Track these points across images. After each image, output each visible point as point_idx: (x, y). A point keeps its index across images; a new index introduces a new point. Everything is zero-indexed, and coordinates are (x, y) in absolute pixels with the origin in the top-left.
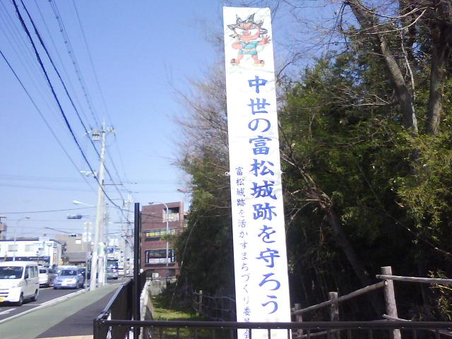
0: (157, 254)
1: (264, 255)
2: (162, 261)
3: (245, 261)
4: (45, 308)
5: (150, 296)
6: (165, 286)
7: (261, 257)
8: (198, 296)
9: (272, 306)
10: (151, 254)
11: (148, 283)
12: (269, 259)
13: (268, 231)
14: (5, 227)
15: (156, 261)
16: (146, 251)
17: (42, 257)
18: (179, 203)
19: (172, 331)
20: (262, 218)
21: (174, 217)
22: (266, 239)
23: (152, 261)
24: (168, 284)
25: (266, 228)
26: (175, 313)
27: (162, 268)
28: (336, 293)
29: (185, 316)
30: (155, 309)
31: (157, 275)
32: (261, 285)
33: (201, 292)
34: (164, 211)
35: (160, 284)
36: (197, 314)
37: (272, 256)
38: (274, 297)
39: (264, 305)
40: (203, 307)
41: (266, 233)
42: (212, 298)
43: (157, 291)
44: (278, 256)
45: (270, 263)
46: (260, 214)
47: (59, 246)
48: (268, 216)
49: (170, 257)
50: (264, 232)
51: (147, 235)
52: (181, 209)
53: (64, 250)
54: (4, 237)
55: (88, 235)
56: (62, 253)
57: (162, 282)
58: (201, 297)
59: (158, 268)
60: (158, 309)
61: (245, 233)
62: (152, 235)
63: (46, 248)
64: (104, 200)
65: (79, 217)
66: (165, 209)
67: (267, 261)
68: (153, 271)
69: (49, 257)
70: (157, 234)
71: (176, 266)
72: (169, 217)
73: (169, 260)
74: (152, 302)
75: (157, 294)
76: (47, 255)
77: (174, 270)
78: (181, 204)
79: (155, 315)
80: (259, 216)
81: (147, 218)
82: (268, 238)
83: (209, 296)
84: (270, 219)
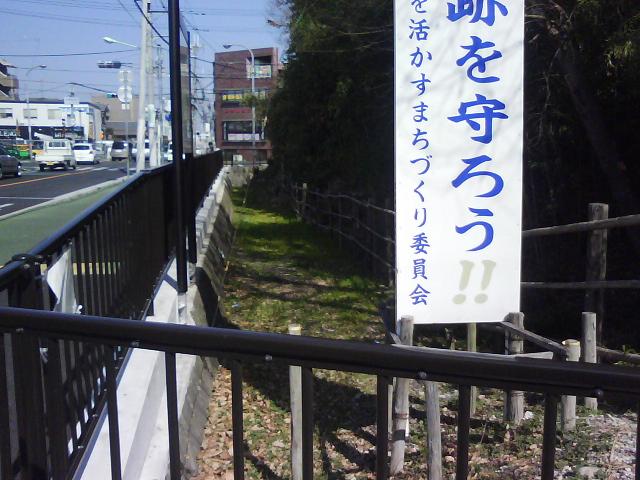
0: (239, 128)
1: (470, 111)
2: (247, 137)
3: (422, 126)
4: (58, 204)
5: (229, 187)
6: (252, 175)
7: (462, 115)
8: (300, 192)
9: (480, 233)
10: (231, 127)
11: (226, 168)
12: (482, 122)
13: (484, 53)
14: (16, 81)
15: (239, 137)
16: (223, 123)
17: (72, 128)
18: (271, 49)
19: (259, 245)
20: (471, 17)
21: (263, 71)
22: (476, 73)
23: (232, 137)
24: (256, 171)
25: (478, 43)
26: (265, 216)
27: (247, 147)
28: (606, 207)
29: (280, 220)
30: (235, 208)
31: (240, 158)
32: (457, 183)
33: (305, 185)
34: (248, 61)
35: (244, 171)
36: (299, 219)
37: (489, 115)
38: (487, 213)
39: (461, 230)
40: (307, 208)
41: (477, 58)
42: (323, 196)
43: (239, 181)
44: (504, 116)
45: (482, 132)
46: (466, 7)
47: (97, 112)
48: (485, 14)
49: (258, 131)
50: (471, 55)
51: (224, 97)
52: (275, 59)
53: (105, 117)
54: (16, 96)
55: (126, 90)
56: (103, 123)
57: (247, 169)
58: (305, 194)
59: (241, 147)
60: (240, 209)
61: (426, 56)
62: (231, 97)
63: (77, 113)
64: (152, 37)
65: (117, 65)
66: (250, 59)
67: (476, 127)
68: (235, 152)
69: (82, 128)
70: (239, 97)
71: (268, 146)
72: (256, 71)
73: (257, 137)
74: (231, 197)
75: (240, 185)
76: (78, 124)
77: (265, 151)
78: (275, 50)
79: (234, 217)
80: (462, 13)
81: (222, 71)
82: (482, 69)
83: (316, 193)
84: (490, 21)
